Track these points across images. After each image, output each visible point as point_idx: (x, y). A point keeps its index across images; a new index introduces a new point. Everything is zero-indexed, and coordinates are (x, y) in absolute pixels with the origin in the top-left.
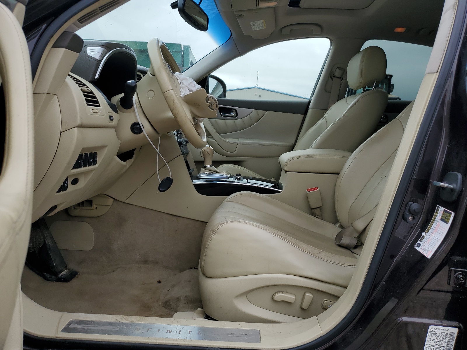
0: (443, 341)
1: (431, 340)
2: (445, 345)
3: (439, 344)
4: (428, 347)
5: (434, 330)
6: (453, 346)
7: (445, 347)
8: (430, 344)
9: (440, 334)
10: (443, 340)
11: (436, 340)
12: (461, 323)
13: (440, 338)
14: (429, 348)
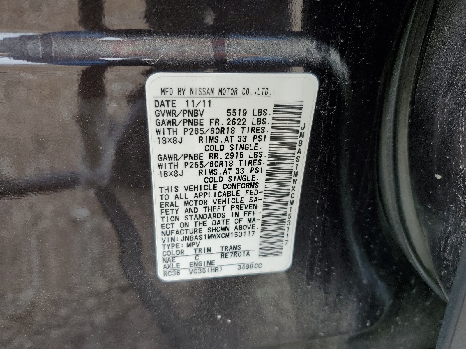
0: (246, 157)
1: (181, 162)
2: (261, 178)
3: (226, 177)
4: (172, 199)
5: (181, 105)
6: (300, 178)
7: (262, 187)
8: (181, 182)
9: (223, 122)
10: (246, 153)
11: (206, 159)
12: (336, 47)
13: (227, 145)
14: (180, 203)
